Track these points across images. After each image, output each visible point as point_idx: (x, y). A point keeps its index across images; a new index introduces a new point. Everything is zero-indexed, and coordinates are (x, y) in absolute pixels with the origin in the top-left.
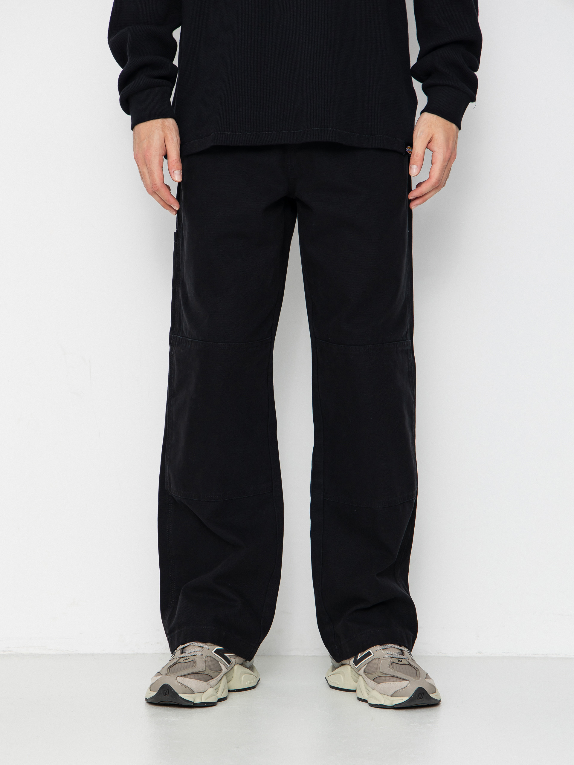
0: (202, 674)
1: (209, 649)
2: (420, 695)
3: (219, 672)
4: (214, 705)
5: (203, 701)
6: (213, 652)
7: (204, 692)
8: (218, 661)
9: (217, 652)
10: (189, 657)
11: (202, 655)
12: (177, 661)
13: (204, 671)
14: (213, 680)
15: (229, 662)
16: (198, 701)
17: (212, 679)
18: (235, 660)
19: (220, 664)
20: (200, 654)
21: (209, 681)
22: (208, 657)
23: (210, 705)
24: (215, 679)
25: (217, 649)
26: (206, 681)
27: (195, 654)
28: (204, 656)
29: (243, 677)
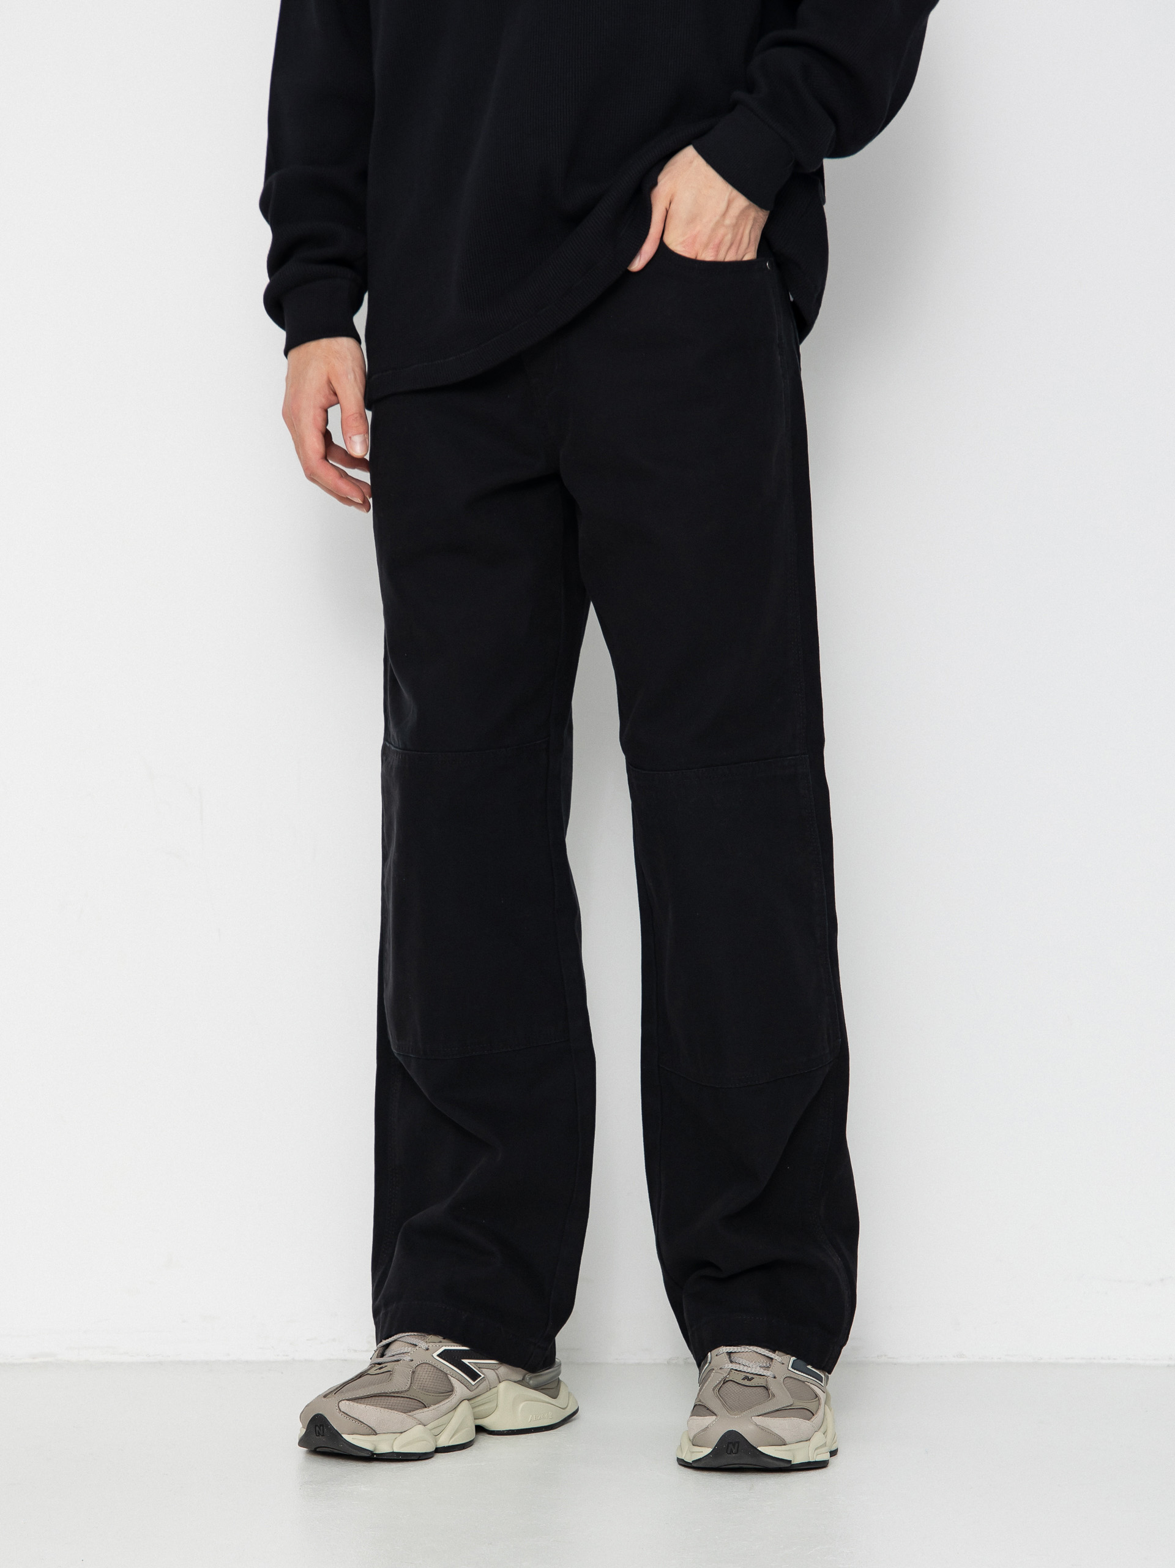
0: (399, 1397)
1: (427, 1349)
2: (731, 1446)
3: (445, 1394)
4: (421, 1458)
5: (396, 1450)
6: (435, 1355)
7: (402, 1433)
8: (446, 1374)
9: (445, 1355)
10: (386, 1364)
11: (412, 1360)
12: (366, 1371)
13: (406, 1391)
14: (426, 1409)
15: (474, 1376)
16: (383, 1448)
17: (426, 1407)
18: (496, 1373)
19: (452, 1379)
20: (407, 1358)
21: (414, 1412)
22: (424, 1365)
23: (412, 1458)
24: (431, 1408)
25: (445, 1350)
26: (407, 1411)
27: (398, 1358)
28: (414, 1364)
29: (521, 1405)
